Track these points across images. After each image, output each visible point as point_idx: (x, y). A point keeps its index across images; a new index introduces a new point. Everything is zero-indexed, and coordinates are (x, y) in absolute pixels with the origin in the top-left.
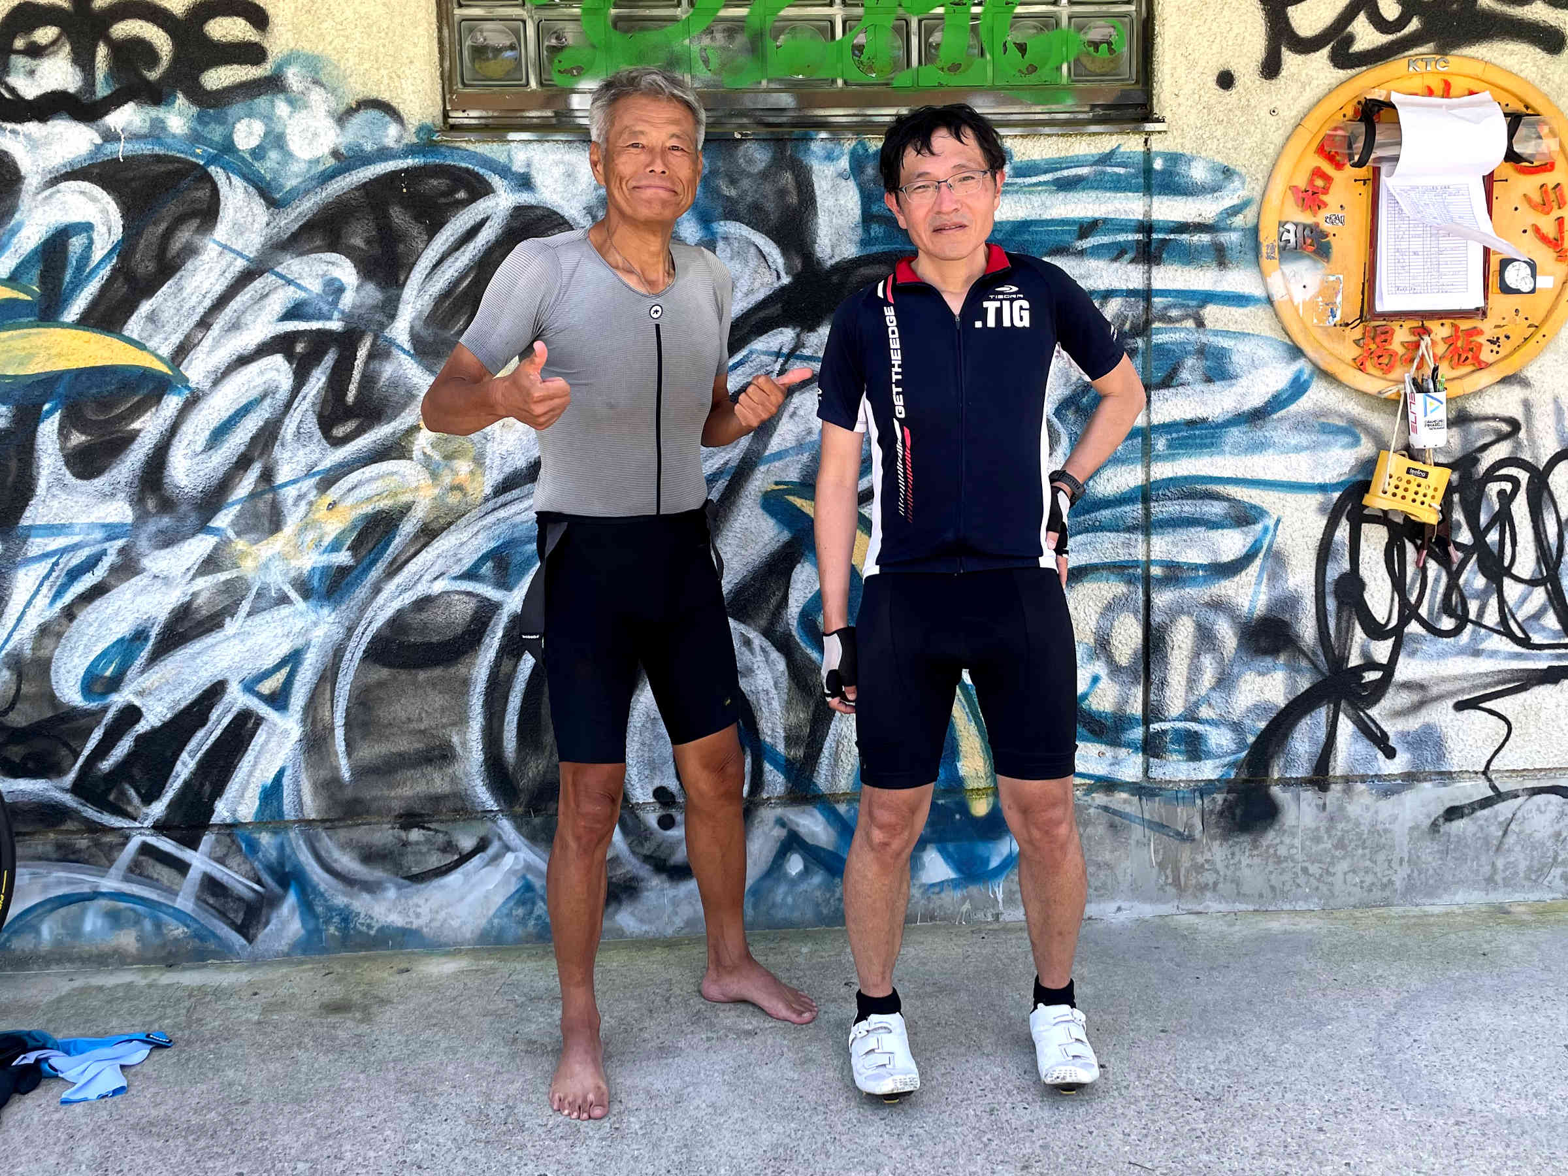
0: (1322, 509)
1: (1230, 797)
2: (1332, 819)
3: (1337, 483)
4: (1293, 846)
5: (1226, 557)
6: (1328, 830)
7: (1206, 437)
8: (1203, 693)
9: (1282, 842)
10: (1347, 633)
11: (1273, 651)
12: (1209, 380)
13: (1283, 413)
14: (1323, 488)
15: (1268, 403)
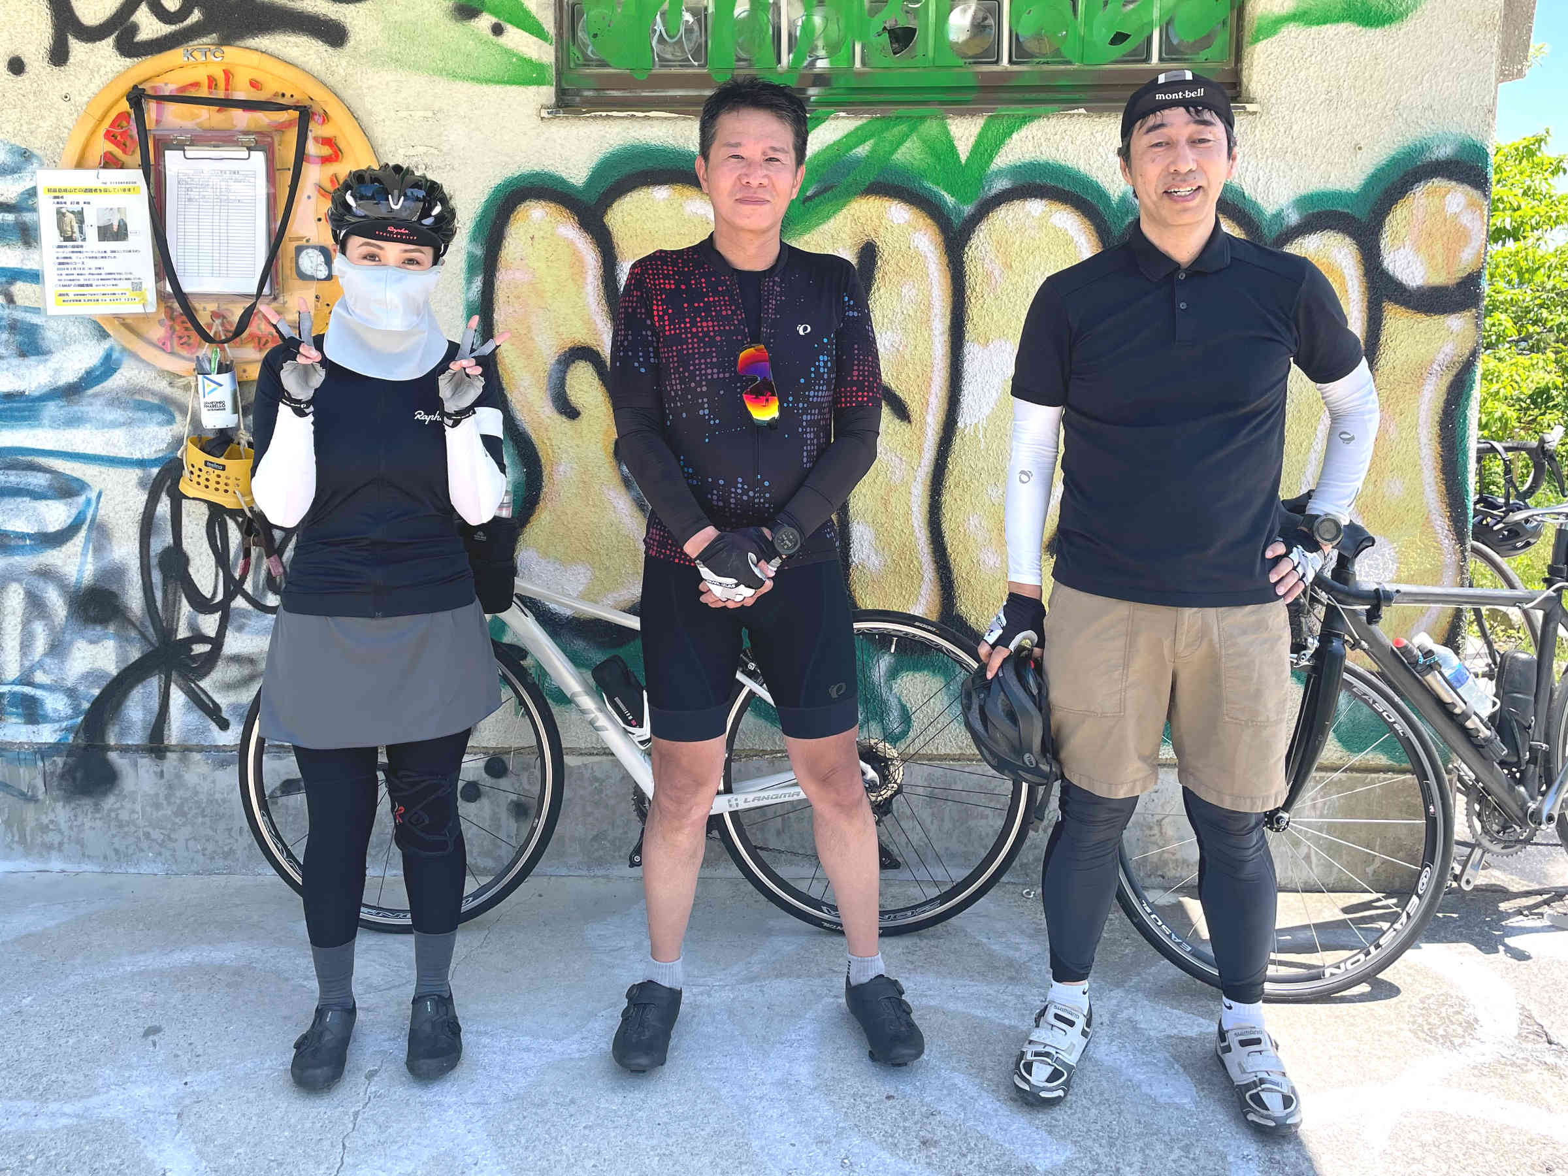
0: (142, 484)
1: (70, 760)
2: (170, 787)
3: (156, 460)
4: (133, 812)
5: (52, 528)
6: (167, 797)
7: (24, 410)
8: (37, 659)
9: (122, 807)
10: (174, 606)
11: (103, 621)
12: (23, 354)
13: (97, 389)
14: (141, 463)
15: (81, 379)
